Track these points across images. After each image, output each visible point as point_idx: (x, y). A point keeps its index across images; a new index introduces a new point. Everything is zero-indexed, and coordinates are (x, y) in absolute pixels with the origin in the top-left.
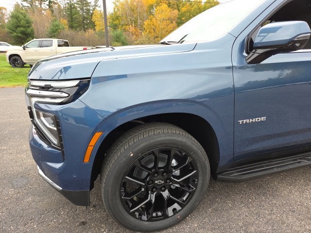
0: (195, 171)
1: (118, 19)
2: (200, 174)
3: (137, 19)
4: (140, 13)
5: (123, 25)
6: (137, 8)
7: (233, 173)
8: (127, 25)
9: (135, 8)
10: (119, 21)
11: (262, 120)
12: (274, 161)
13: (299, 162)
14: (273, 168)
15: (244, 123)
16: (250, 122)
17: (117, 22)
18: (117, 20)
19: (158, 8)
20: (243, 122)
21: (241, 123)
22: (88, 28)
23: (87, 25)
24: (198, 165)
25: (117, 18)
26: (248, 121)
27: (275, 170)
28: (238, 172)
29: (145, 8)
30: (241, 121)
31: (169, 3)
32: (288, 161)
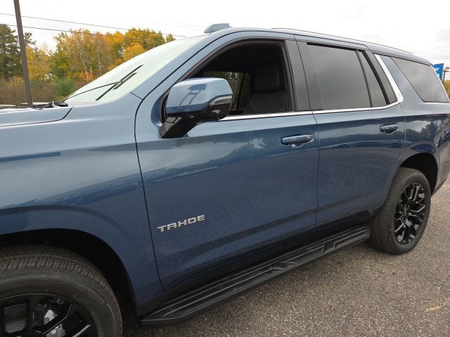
0: (88, 326)
1: (65, 62)
2: (100, 328)
3: (97, 63)
4: (101, 54)
5: (74, 71)
6: (95, 47)
7: (168, 310)
8: (80, 71)
9: (93, 48)
10: (67, 65)
11: (199, 220)
12: (238, 276)
13: (270, 272)
14: (233, 287)
15: (169, 229)
16: (179, 226)
17: (64, 66)
18: (65, 64)
19: (129, 48)
20: (165, 228)
21: (162, 230)
22: (12, 75)
23: (11, 69)
24: (93, 314)
25: (64, 60)
26: (175, 224)
27: (235, 291)
28: (176, 307)
29: (109, 48)
30: (162, 228)
31: (145, 43)
32: (255, 273)
